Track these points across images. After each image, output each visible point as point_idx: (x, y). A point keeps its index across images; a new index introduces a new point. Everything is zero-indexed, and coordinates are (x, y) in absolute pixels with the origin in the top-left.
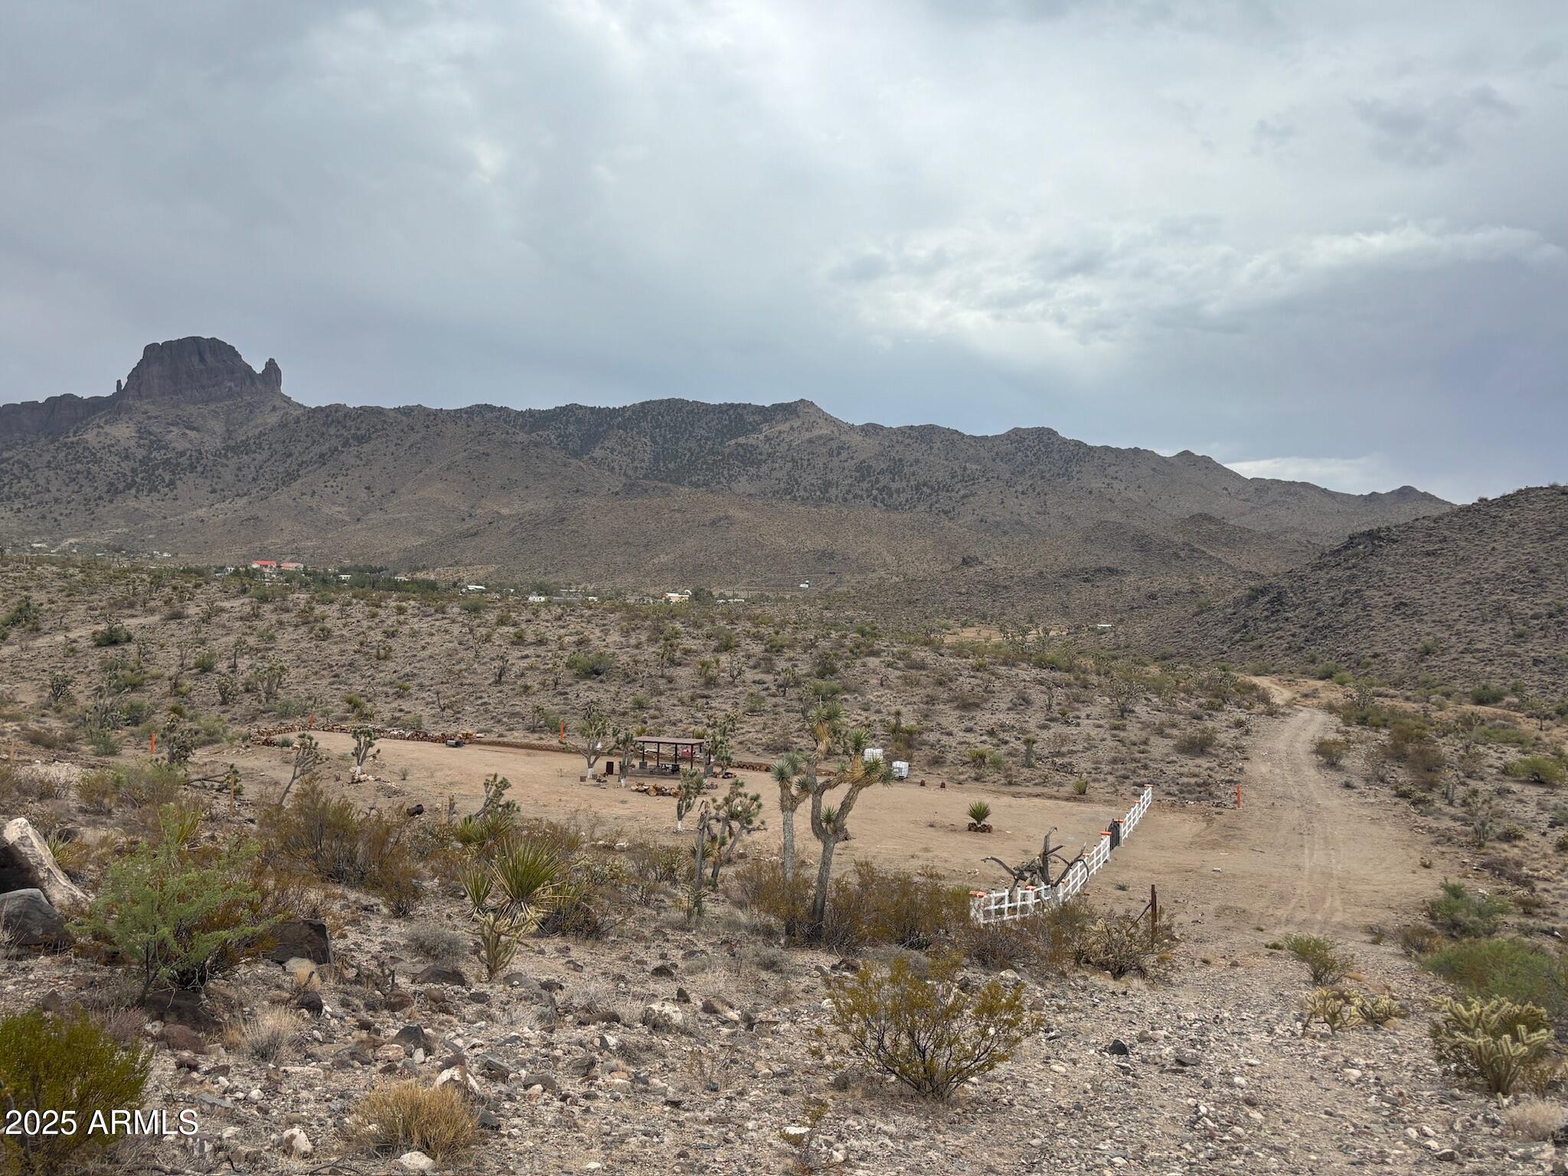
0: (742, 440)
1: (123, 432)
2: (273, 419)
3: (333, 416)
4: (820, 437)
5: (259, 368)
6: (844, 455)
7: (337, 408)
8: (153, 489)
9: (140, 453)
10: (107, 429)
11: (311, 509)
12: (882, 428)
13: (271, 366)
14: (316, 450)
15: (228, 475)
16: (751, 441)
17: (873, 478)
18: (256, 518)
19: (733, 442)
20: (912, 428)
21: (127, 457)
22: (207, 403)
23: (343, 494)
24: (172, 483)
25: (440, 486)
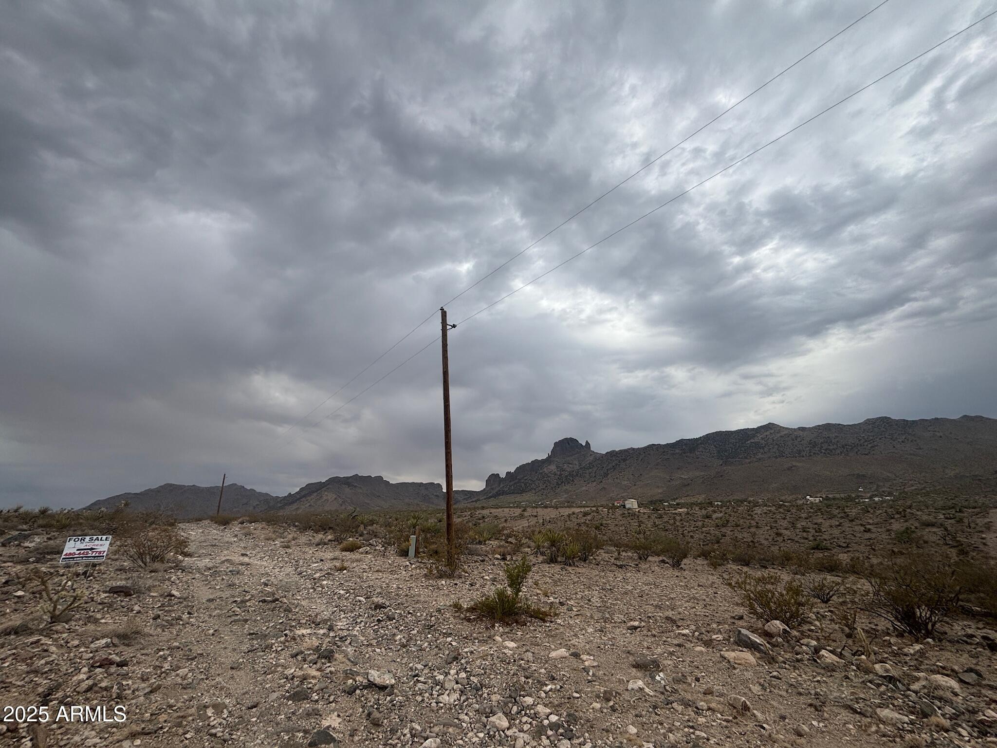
0: (752, 441)
1: (553, 467)
2: (591, 458)
3: (612, 454)
4: (785, 435)
5: (584, 444)
6: (799, 439)
7: (613, 451)
8: (569, 483)
9: (559, 473)
10: (549, 467)
11: (619, 483)
12: (806, 428)
13: (587, 443)
14: (610, 465)
15: (587, 476)
16: (756, 440)
17: (819, 446)
18: (605, 488)
19: (749, 442)
20: (819, 426)
21: (555, 475)
22: (571, 456)
23: (626, 477)
24: (573, 481)
25: (656, 471)
